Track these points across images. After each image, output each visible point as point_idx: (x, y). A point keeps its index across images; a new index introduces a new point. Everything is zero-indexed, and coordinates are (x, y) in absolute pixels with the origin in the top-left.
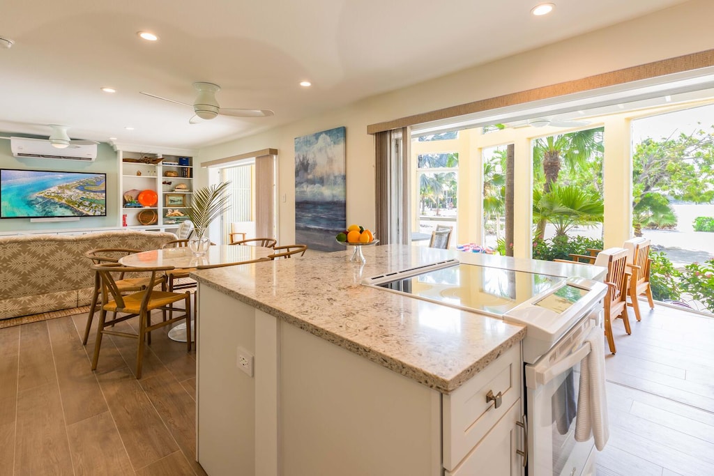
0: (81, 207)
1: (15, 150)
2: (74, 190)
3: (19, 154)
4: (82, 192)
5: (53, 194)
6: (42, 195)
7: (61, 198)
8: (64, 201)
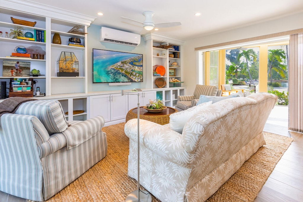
0: (132, 76)
1: (103, 36)
2: (128, 64)
3: (105, 39)
4: (132, 66)
5: (119, 67)
6: (113, 67)
7: (122, 70)
8: (124, 72)
